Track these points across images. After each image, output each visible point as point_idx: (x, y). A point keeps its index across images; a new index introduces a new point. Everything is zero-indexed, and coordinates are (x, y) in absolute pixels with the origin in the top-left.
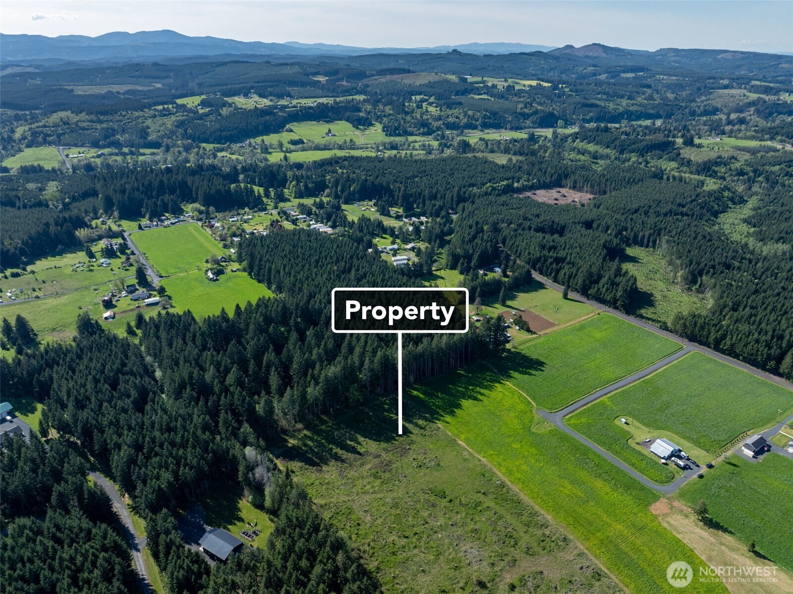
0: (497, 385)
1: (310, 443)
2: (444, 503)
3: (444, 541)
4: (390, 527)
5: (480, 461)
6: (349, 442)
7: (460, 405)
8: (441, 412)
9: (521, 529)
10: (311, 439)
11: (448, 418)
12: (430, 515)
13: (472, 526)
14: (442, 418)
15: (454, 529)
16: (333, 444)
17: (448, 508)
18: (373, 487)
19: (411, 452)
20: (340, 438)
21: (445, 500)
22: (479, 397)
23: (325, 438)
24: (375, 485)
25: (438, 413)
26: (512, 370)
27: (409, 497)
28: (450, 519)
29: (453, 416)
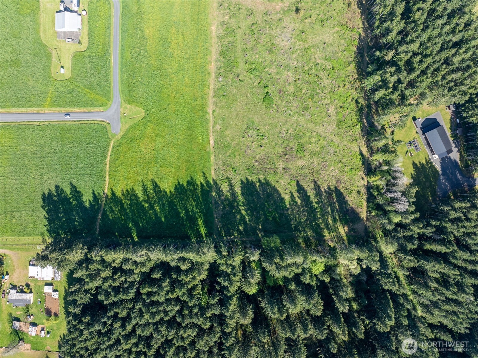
0: (119, 194)
1: (330, 221)
2: (271, 89)
3: (295, 58)
4: (322, 91)
6: (299, 202)
7: (176, 188)
8: (199, 191)
9: (239, 32)
10: (327, 225)
11: (199, 180)
12: (289, 84)
13: (270, 57)
14: (203, 182)
15: (282, 62)
16: (313, 207)
17: (272, 82)
18: (310, 137)
19: (257, 158)
20: (303, 211)
21: (270, 91)
22: (150, 186)
23: (315, 218)
24: (307, 139)
25: (203, 191)
26: (85, 207)
27: (291, 110)
28: (278, 73)
29: (192, 179)
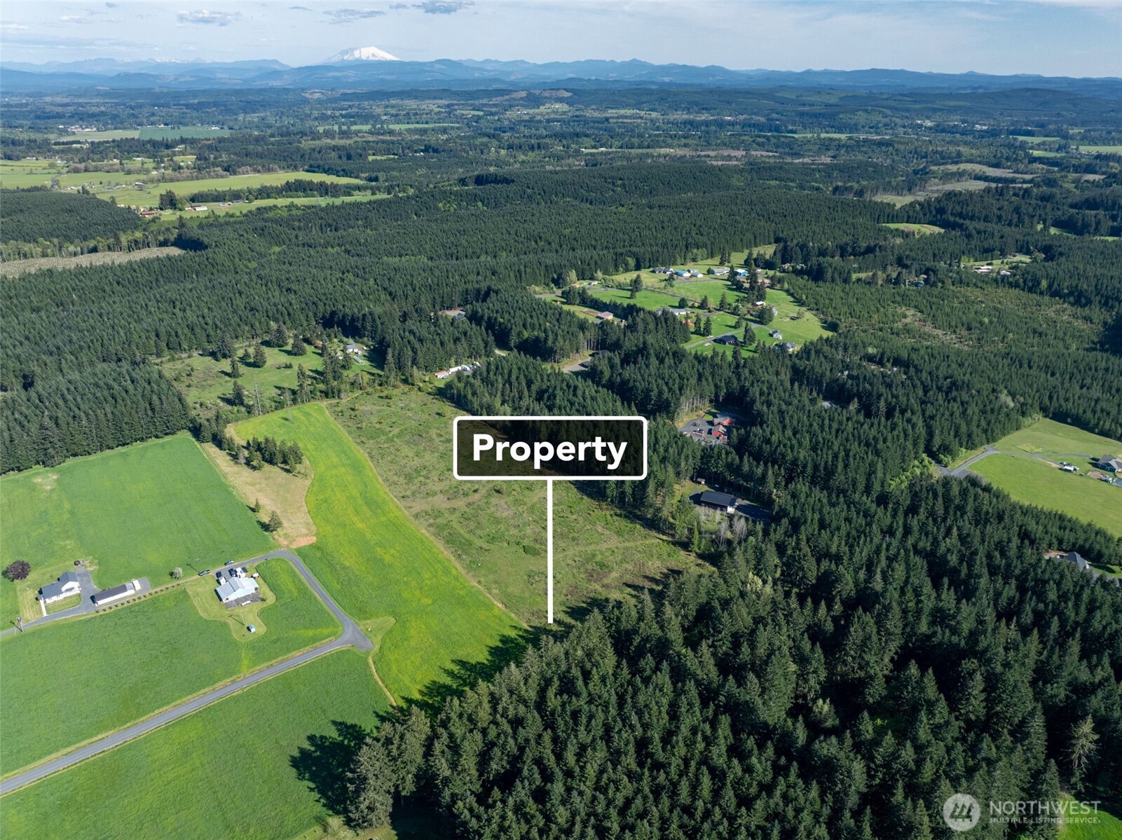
0: (416, 697)
2: (526, 542)
5: (479, 582)
7: (491, 654)
11: (513, 634)
13: (501, 526)
14: (520, 634)
22: (456, 668)
24: (602, 556)
29: (504, 636)
